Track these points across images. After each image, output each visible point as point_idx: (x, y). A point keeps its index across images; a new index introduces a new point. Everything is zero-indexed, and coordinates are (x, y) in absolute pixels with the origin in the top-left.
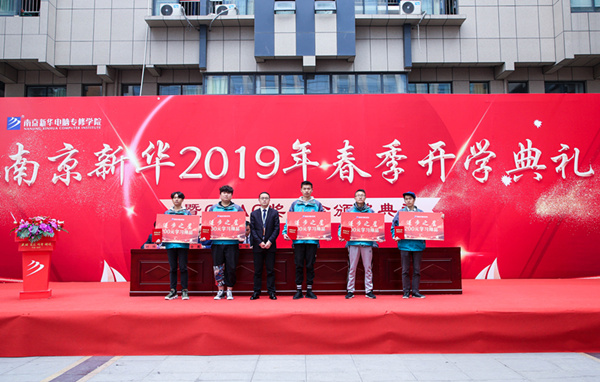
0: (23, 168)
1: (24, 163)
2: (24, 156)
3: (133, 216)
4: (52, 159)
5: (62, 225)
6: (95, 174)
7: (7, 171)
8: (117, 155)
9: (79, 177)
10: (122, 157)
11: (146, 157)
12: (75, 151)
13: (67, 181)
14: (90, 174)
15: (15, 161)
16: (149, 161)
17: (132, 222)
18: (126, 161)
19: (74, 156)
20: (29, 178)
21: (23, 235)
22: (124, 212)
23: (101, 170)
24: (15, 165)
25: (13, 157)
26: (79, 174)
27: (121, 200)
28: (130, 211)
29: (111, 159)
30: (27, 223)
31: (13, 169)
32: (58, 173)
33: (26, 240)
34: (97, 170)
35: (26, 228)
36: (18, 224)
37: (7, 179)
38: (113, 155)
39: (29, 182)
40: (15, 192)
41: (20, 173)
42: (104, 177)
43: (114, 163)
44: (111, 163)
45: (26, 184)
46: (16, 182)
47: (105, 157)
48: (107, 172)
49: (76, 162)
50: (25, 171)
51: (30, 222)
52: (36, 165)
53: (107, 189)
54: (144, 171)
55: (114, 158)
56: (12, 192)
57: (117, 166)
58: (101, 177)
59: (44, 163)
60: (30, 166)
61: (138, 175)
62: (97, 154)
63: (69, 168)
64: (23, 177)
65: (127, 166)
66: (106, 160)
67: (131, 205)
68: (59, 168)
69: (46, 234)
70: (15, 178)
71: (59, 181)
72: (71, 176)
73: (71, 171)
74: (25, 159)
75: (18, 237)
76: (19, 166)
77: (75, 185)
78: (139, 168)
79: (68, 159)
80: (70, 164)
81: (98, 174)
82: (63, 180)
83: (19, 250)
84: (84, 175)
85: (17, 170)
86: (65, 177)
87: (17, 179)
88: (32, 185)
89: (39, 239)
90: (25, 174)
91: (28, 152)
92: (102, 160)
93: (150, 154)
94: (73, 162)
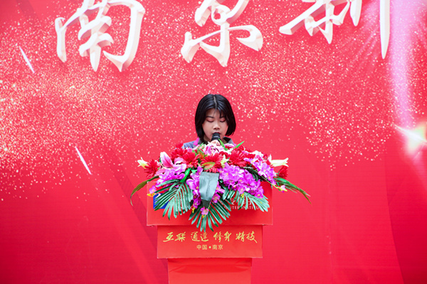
0: (103, 19)
1: (103, 7)
5: (283, 172)
6: (301, 29)
7: (60, 31)
9: (255, 39)
13: (222, 53)
14: (286, 29)
15: (78, 2)
20: (119, 48)
21: (176, 204)
23: (319, 14)
24: (80, 13)
27: (383, 105)
31: (76, 26)
32: (199, 31)
33: (185, 223)
34: (306, 15)
35: (179, 181)
36: (153, 168)
37: (61, 52)
39: (119, 60)
40: (83, 91)
41: (96, 33)
42: (328, 34)
45: (113, 67)
46: (86, 61)
48: (339, 19)
50: (108, 30)
51: (189, 158)
52: (137, 10)
53: (338, 71)
56: (77, 90)
58: (319, 36)
59: (158, 4)
60: (119, 15)
63: (226, 13)
64: (104, 47)
68: (200, 16)
69: (244, 199)
70: (82, 50)
71: (201, 54)
72: (234, 36)
73: (232, 22)
75: (158, 209)
76: (91, 15)
77: (244, 64)
81: (311, 26)
82: (211, 50)
83: (162, 254)
84: (269, 30)
85: (85, 26)
86: (215, 42)
87: (88, 51)
88: (129, 69)
89: (225, 215)
90: (107, 38)
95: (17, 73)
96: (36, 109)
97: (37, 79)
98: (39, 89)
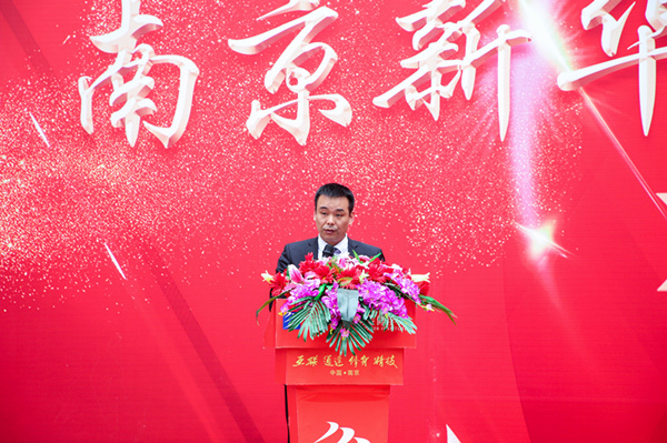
0: (142, 81)
1: (143, 64)
2: (144, 35)
3: (553, 258)
4: (244, 46)
5: (424, 288)
6: (400, 101)
7: (86, 93)
8: (486, 24)
9: (341, 113)
10: (503, 32)
11: (597, 29)
12: (327, 12)
13: (299, 128)
14: (382, 101)
15: (111, 58)
16: (610, 41)
17: (549, 282)
18: (519, 48)
19: (324, 32)
20: (164, 117)
22: (516, 244)
23: (423, 84)
24: (112, 71)
25: (103, 41)
26: (342, 104)
27: (502, 199)
28: (540, 240)
29: (460, 40)
30: (313, 281)
31: (107, 87)
32: (270, 100)
34: (406, 84)
35: (313, 298)
37: (87, 122)
38: (467, 26)
39: (165, 134)
40: (116, 171)
41: (133, 98)
42: (434, 109)
43: (473, 53)
44: (460, 54)
45: (157, 142)
46: (120, 133)
47: (436, 35)
48: (448, 91)
49: (330, 55)
50: (150, 95)
51: (323, 272)
52: (189, 71)
53: (446, 155)
54: (594, 85)
55: (473, 35)
56: (107, 170)
57: (485, 65)
58: (422, 110)
59: (216, 63)
60: (165, 75)
61: (566, 98)
62: (406, 22)
63: (305, 78)
64: (144, 116)
65: (523, 63)
66: (442, 45)
67: (544, 215)
68: (271, 80)
70: (115, 119)
71: (272, 128)
72: (315, 107)
73: (313, 89)
74: (146, 49)
75: (290, 329)
76: (128, 75)
77: (328, 142)
78: (569, 72)
79: (300, 46)
80: (309, 62)
81: (413, 98)
82: (285, 123)
84: (360, 101)
85: (120, 87)
86: (291, 114)
87: (122, 121)
89: (368, 338)
90: (149, 104)
91: (154, 21)
92: (425, 45)
93: (616, 13)
94: (319, 54)
95: (25, 145)
96: (52, 194)
97: (52, 154)
98: (56, 168)
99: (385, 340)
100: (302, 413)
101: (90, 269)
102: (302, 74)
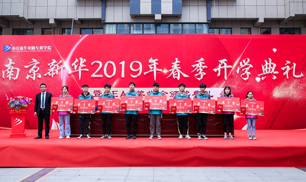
0: (12, 71)
1: (12, 69)
2: (12, 65)
4: (26, 67)
5: (31, 101)
6: (48, 75)
7: (3, 73)
8: (60, 65)
9: (40, 76)
10: (62, 66)
11: (74, 66)
12: (38, 63)
13: (34, 78)
14: (45, 75)
15: (7, 68)
16: (75, 68)
18: (64, 68)
19: (38, 65)
20: (15, 76)
21: (12, 106)
24: (7, 70)
25: (6, 66)
26: (40, 75)
29: (56, 67)
30: (14, 100)
31: (7, 72)
32: (30, 74)
33: (13, 108)
34: (49, 73)
35: (13, 102)
36: (9, 100)
37: (3, 77)
38: (57, 65)
39: (14, 79)
40: (7, 84)
41: (10, 73)
42: (53, 76)
43: (58, 69)
44: (56, 69)
46: (8, 78)
47: (53, 66)
48: (54, 74)
49: (38, 68)
50: (13, 73)
51: (15, 99)
52: (18, 70)
53: (54, 82)
54: (73, 73)
55: (58, 66)
56: (6, 84)
57: (59, 71)
58: (51, 76)
59: (22, 69)
60: (15, 71)
61: (70, 75)
62: (49, 64)
63: (35, 71)
64: (12, 76)
65: (64, 70)
66: (54, 67)
68: (30, 72)
69: (23, 105)
70: (7, 76)
71: (30, 78)
72: (36, 75)
73: (36, 73)
74: (12, 67)
75: (9, 106)
76: (10, 70)
77: (38, 80)
78: (70, 72)
79: (34, 67)
80: (35, 69)
81: (50, 74)
82: (32, 77)
83: (10, 113)
84: (42, 75)
85: (8, 72)
86: (33, 76)
88: (16, 80)
89: (20, 107)
90: (13, 75)
91: (14, 63)
92: (51, 67)
93: (76, 65)
94: (37, 68)
99: (23, 108)
100: (12, 118)
101: (3, 97)
102: (34, 71)
